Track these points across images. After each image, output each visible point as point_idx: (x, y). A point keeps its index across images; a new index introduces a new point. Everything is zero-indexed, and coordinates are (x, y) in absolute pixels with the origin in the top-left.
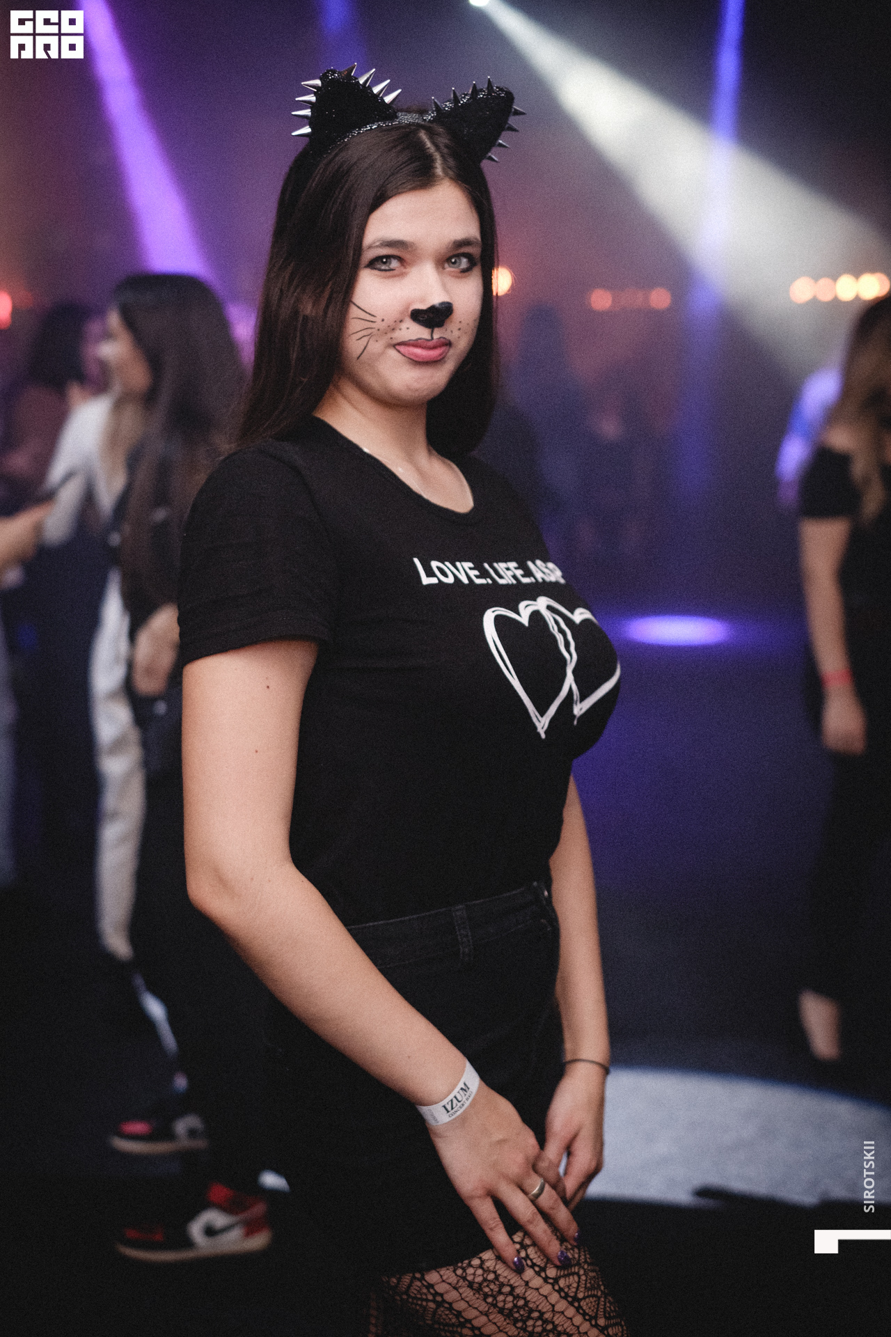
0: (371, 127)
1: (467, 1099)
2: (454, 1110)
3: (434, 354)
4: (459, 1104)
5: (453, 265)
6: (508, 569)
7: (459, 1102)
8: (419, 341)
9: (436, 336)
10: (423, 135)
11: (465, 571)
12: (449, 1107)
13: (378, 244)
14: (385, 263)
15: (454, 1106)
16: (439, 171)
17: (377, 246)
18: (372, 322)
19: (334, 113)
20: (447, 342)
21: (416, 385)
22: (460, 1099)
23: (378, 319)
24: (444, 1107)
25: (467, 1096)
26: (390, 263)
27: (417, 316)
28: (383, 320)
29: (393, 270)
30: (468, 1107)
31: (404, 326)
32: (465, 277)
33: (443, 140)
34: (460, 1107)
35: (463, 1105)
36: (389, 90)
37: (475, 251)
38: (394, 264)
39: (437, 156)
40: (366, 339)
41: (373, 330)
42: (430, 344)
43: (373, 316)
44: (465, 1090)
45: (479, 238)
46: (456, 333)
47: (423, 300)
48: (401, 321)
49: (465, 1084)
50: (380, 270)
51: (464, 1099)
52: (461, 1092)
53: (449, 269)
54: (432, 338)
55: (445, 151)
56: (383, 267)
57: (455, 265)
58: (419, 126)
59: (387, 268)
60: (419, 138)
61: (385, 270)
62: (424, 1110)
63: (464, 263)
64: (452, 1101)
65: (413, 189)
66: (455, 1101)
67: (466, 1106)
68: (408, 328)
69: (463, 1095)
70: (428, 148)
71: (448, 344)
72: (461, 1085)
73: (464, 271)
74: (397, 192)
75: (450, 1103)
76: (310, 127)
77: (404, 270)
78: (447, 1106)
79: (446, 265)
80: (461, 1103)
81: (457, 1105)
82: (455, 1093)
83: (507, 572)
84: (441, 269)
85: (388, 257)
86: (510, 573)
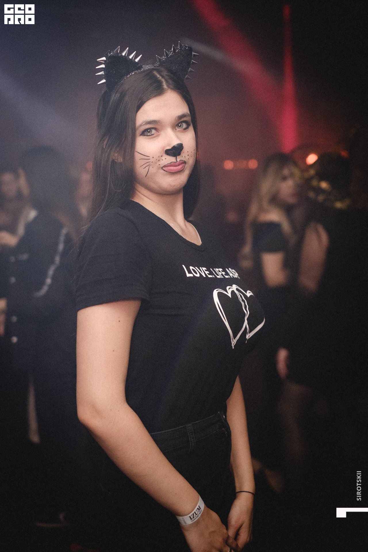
0: (132, 74)
1: (200, 513)
2: (194, 518)
3: (179, 167)
4: (196, 516)
5: (179, 127)
6: (219, 271)
7: (196, 514)
8: (172, 163)
9: (178, 160)
10: (155, 73)
11: (203, 272)
12: (192, 517)
13: (144, 123)
14: (149, 132)
15: (194, 516)
16: (165, 86)
17: (144, 125)
18: (149, 159)
19: (114, 71)
20: (184, 162)
21: (173, 184)
22: (197, 513)
23: (151, 158)
24: (190, 517)
25: (200, 512)
26: (152, 132)
27: (168, 152)
28: (153, 157)
29: (153, 135)
30: (200, 517)
31: (163, 158)
32: (186, 132)
33: (165, 73)
34: (197, 517)
35: (198, 516)
36: (136, 57)
37: (188, 119)
38: (153, 131)
39: (163, 80)
40: (147, 168)
41: (150, 163)
42: (177, 164)
43: (148, 156)
44: (199, 510)
45: (189, 113)
46: (187, 157)
47: (169, 145)
48: (162, 156)
49: (199, 506)
50: (147, 136)
51: (199, 513)
52: (197, 510)
53: (178, 129)
54: (177, 161)
55: (167, 77)
56: (149, 134)
57: (181, 127)
58: (153, 69)
59: (150, 134)
60: (154, 74)
61: (150, 135)
62: (180, 518)
63: (184, 126)
64: (193, 514)
65: (155, 96)
66: (195, 514)
67: (199, 516)
68: (165, 159)
69: (198, 512)
70: (159, 77)
71: (185, 162)
72: (197, 507)
73: (185, 129)
74: (148, 99)
75: (192, 515)
76: (105, 79)
77: (158, 134)
78: (191, 516)
79: (177, 128)
80: (198, 515)
81: (195, 516)
82: (195, 510)
83: (219, 273)
84: (175, 130)
85: (150, 129)
86: (220, 273)
